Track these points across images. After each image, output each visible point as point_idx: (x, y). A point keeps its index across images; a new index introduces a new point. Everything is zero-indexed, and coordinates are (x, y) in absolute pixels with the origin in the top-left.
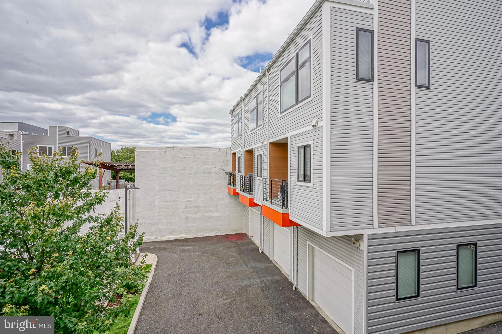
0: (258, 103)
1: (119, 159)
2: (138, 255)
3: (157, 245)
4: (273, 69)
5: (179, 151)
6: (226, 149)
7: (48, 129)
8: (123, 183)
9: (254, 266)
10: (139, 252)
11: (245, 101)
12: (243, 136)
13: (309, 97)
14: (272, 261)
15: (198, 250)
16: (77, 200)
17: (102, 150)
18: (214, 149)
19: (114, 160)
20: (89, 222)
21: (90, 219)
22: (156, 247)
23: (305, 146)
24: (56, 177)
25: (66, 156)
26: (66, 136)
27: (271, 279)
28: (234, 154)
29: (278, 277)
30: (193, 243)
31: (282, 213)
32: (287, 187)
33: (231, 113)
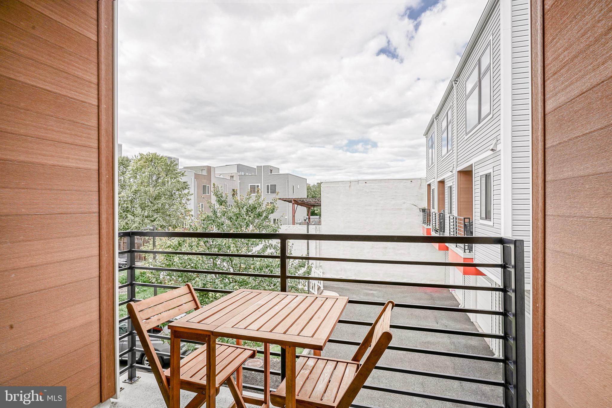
0: (448, 121)
1: (315, 194)
2: (321, 291)
3: (341, 285)
4: (460, 80)
5: (365, 184)
6: (420, 180)
7: (256, 168)
8: (318, 220)
9: (446, 325)
10: (323, 289)
11: (438, 120)
12: (436, 163)
13: (490, 113)
14: (474, 323)
15: (383, 296)
16: (262, 231)
17: (298, 186)
18: (405, 181)
19: (310, 196)
20: (270, 249)
21: (271, 246)
22: (340, 286)
23: (486, 175)
24: (247, 212)
25: (270, 193)
26: (269, 174)
27: (464, 343)
28: (429, 185)
29: (477, 342)
30: (378, 288)
31: (464, 258)
32: (471, 227)
33: (426, 135)
